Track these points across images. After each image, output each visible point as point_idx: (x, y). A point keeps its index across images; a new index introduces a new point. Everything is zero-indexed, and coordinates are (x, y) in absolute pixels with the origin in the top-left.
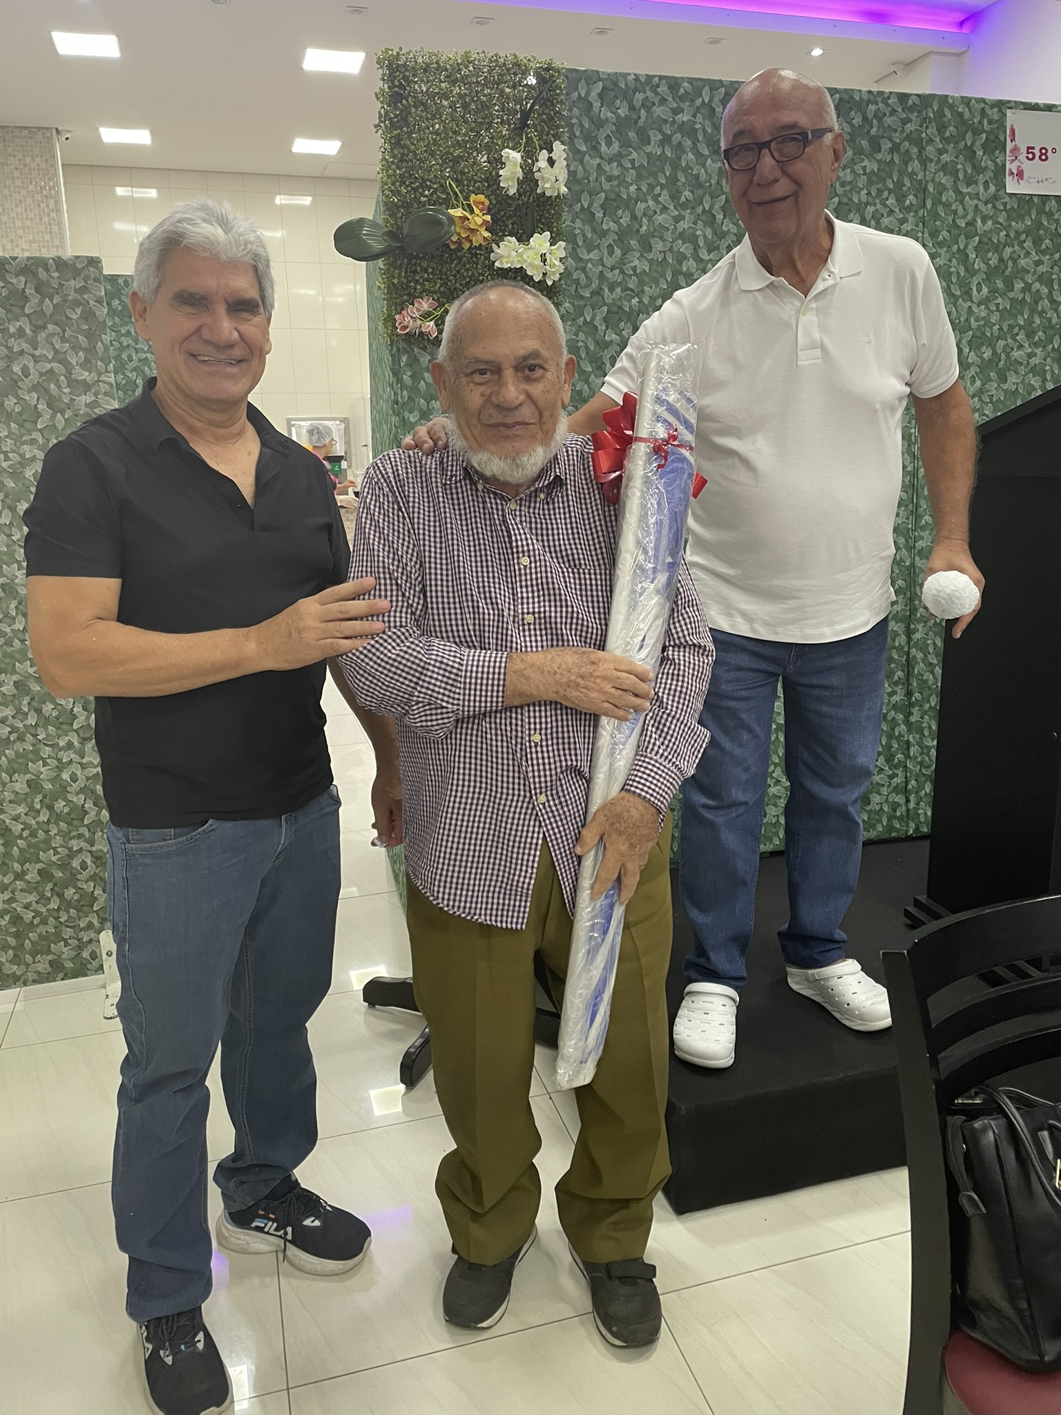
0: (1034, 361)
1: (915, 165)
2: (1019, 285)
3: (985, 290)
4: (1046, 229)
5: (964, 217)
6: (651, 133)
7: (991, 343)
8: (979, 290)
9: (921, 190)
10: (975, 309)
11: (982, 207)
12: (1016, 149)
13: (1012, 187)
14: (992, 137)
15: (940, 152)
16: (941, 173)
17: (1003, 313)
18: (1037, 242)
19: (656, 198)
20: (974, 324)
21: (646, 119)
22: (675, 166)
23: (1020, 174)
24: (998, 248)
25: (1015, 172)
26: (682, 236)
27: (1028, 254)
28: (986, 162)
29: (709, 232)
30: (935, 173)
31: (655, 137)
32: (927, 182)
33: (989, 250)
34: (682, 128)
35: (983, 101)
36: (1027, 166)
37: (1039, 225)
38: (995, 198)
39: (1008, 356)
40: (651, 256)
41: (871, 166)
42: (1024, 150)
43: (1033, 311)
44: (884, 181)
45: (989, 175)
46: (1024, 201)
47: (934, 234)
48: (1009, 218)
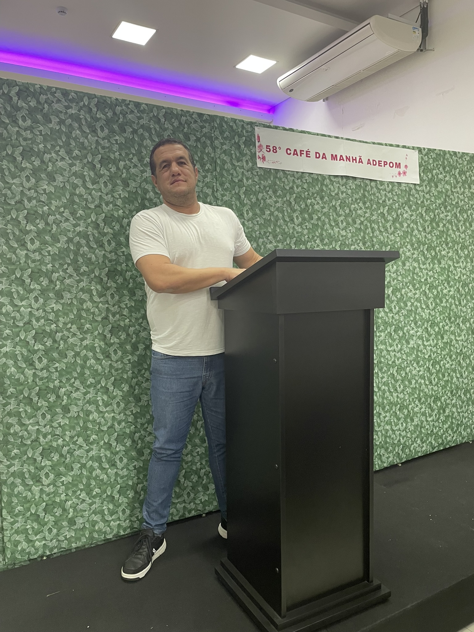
1: (209, 149)
2: (268, 212)
3: (250, 213)
4: (279, 186)
5: (237, 177)
6: (52, 117)
7: (256, 240)
8: (248, 214)
9: (213, 162)
10: (246, 223)
11: (245, 173)
12: (260, 146)
13: (260, 164)
14: (248, 139)
15: (222, 144)
16: (223, 155)
17: (261, 225)
18: (275, 192)
21: (48, 109)
22: (69, 137)
23: (264, 158)
24: (255, 194)
25: (261, 157)
26: (75, 174)
27: (271, 197)
28: (246, 151)
30: (220, 154)
31: (55, 119)
32: (217, 158)
33: (251, 194)
34: (71, 116)
35: (243, 121)
36: (267, 154)
37: (275, 183)
38: (251, 169)
40: (55, 184)
42: (265, 147)
43: (275, 225)
45: (248, 157)
46: (267, 171)
47: (222, 184)
48: (260, 179)
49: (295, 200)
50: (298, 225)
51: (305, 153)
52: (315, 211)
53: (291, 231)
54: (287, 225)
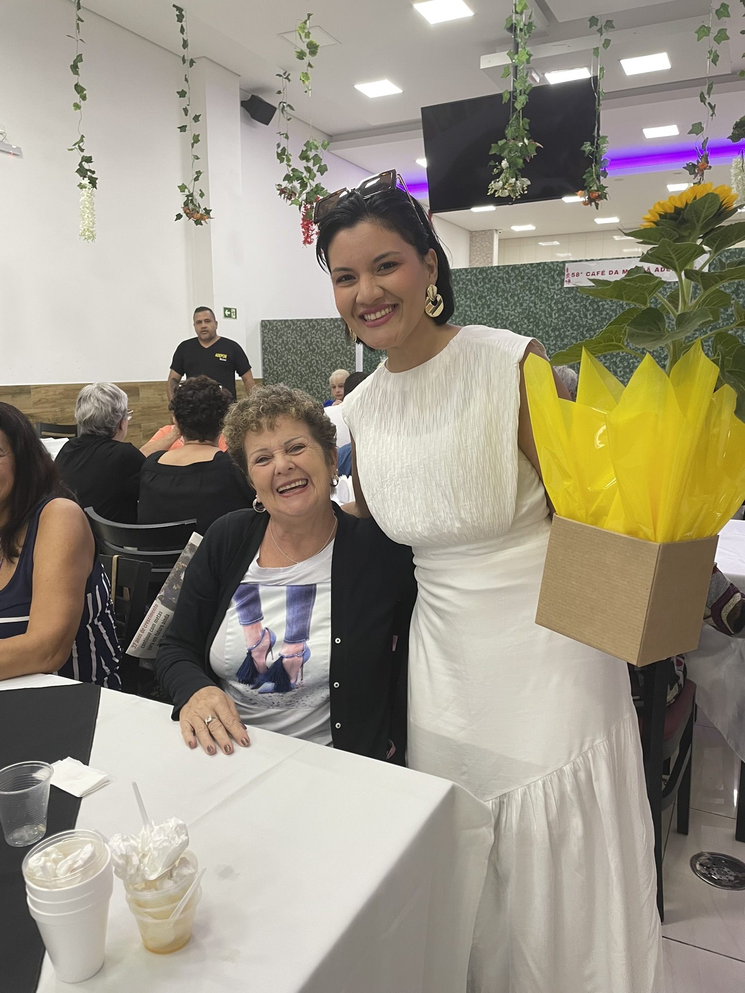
0: (573, 335)
1: (535, 282)
2: (568, 313)
3: (557, 315)
4: (578, 296)
5: (550, 295)
7: (559, 330)
8: (555, 315)
9: (537, 288)
10: (553, 320)
11: (556, 291)
12: (568, 274)
13: (566, 285)
14: (560, 272)
15: (543, 278)
17: (563, 321)
18: (575, 301)
19: (461, 297)
20: (553, 325)
23: (569, 281)
24: (562, 303)
27: (572, 304)
29: (474, 304)
30: (542, 284)
31: (461, 283)
34: (468, 280)
35: (558, 262)
36: (572, 279)
37: (576, 295)
38: (561, 288)
39: (565, 334)
41: (521, 284)
42: (571, 274)
43: (573, 320)
44: (525, 287)
45: (559, 282)
46: (571, 289)
47: (541, 300)
48: (566, 294)
49: (590, 304)
50: (590, 319)
51: (601, 273)
52: (604, 309)
53: (585, 323)
54: (582, 320)
